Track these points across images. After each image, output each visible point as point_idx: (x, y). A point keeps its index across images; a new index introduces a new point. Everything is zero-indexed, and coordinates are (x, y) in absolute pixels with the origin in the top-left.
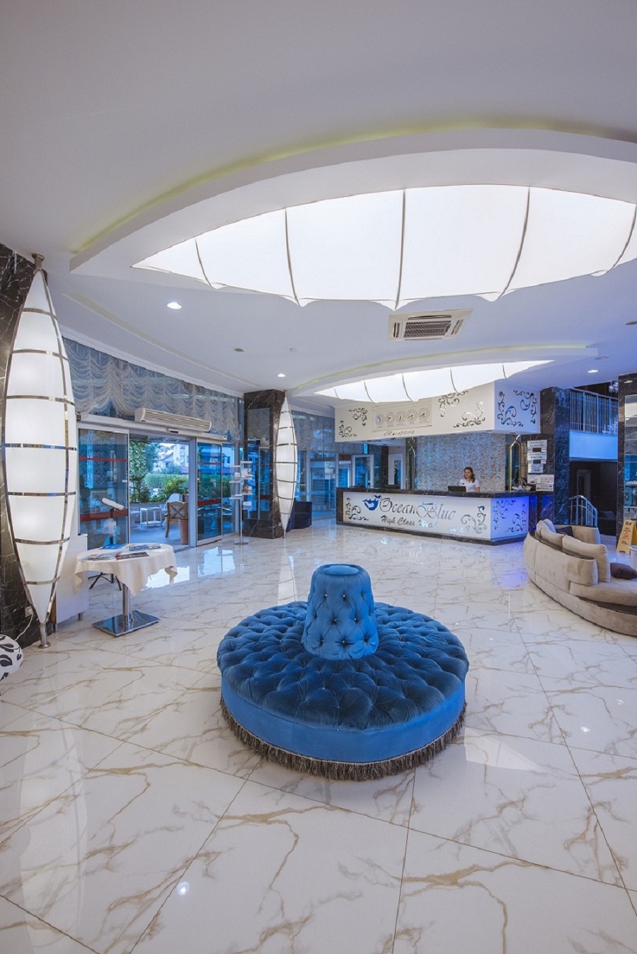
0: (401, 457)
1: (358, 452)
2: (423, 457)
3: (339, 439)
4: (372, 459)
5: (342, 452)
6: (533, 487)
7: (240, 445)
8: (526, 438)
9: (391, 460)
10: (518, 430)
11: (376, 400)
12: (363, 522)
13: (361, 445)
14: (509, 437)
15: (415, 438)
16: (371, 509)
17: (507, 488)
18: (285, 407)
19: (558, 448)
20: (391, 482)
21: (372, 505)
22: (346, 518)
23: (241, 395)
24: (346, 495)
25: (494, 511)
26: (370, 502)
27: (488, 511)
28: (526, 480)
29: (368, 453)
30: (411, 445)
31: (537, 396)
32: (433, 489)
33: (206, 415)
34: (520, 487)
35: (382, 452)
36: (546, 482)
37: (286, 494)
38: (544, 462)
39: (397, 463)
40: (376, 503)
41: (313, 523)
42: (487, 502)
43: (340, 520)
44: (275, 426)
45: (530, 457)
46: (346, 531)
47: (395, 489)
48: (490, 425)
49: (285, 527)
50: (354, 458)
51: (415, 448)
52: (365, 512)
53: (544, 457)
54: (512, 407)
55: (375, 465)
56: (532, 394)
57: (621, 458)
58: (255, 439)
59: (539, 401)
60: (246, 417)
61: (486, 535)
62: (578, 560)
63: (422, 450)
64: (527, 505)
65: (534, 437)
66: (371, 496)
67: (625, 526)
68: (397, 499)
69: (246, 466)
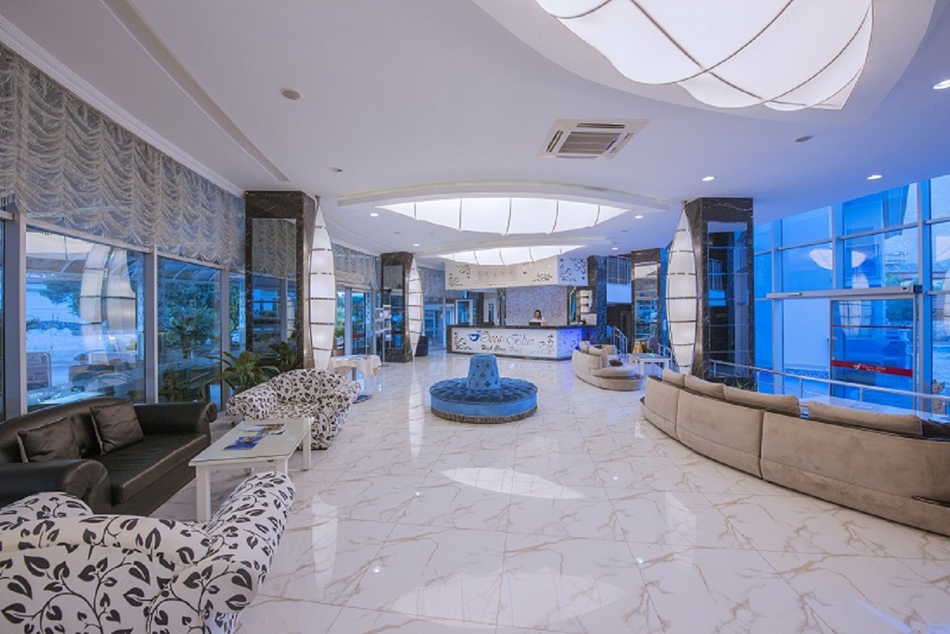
0: (494, 301)
1: (459, 297)
2: (510, 301)
3: (448, 287)
4: (471, 302)
5: (448, 297)
6: (584, 322)
7: (377, 292)
8: (579, 289)
9: (486, 303)
10: (575, 284)
11: (481, 264)
12: (468, 351)
13: (462, 292)
14: (570, 288)
15: (505, 288)
16: (474, 340)
17: (568, 323)
18: (414, 265)
19: (599, 295)
20: (486, 320)
21: (474, 338)
22: (454, 349)
23: (378, 255)
24: (454, 330)
25: (559, 338)
26: (473, 335)
27: (554, 339)
28: (580, 317)
29: (468, 298)
30: (501, 293)
31: (585, 260)
32: (519, 324)
33: (357, 272)
34: (576, 323)
35: (480, 297)
36: (592, 319)
37: (415, 329)
38: (590, 306)
39: (491, 306)
40: (478, 336)
41: (429, 353)
42: (554, 333)
43: (449, 350)
44: (407, 279)
45: (583, 301)
46: (455, 358)
47: (491, 325)
48: (555, 281)
49: (414, 354)
50: (457, 301)
51: (505, 295)
52: (470, 343)
53: (590, 302)
54: (568, 269)
55: (474, 307)
56: (582, 261)
57: (633, 302)
58: (388, 288)
59: (586, 264)
60: (382, 272)
61: (554, 355)
62: (594, 357)
63: (509, 295)
64: (581, 335)
65: (584, 288)
66: (474, 331)
67: (635, 346)
68: (492, 332)
69: (386, 309)
